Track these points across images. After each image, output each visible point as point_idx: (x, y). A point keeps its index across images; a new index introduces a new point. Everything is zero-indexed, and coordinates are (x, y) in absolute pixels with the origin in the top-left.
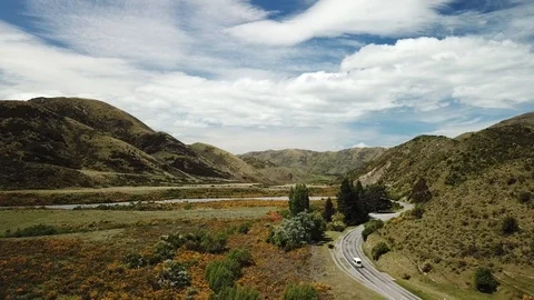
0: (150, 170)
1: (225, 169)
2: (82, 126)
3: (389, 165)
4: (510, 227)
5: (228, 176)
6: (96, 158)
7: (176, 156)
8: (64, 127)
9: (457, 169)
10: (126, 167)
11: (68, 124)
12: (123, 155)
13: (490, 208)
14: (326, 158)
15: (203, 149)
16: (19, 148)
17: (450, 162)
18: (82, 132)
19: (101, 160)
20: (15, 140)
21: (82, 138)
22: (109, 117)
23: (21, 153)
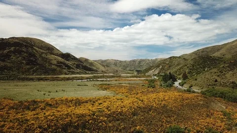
0: (73, 69)
1: (95, 68)
2: (41, 51)
3: (161, 67)
4: (216, 81)
5: (97, 71)
6: (51, 64)
7: (76, 63)
8: (34, 51)
9: (191, 69)
10: (64, 67)
11: (35, 50)
12: (61, 63)
13: (212, 78)
14: (125, 64)
15: (84, 60)
16: (23, 60)
17: (188, 67)
18: (42, 53)
19: (54, 65)
20: (20, 56)
21: (43, 55)
22: (44, 46)
23: (24, 62)
